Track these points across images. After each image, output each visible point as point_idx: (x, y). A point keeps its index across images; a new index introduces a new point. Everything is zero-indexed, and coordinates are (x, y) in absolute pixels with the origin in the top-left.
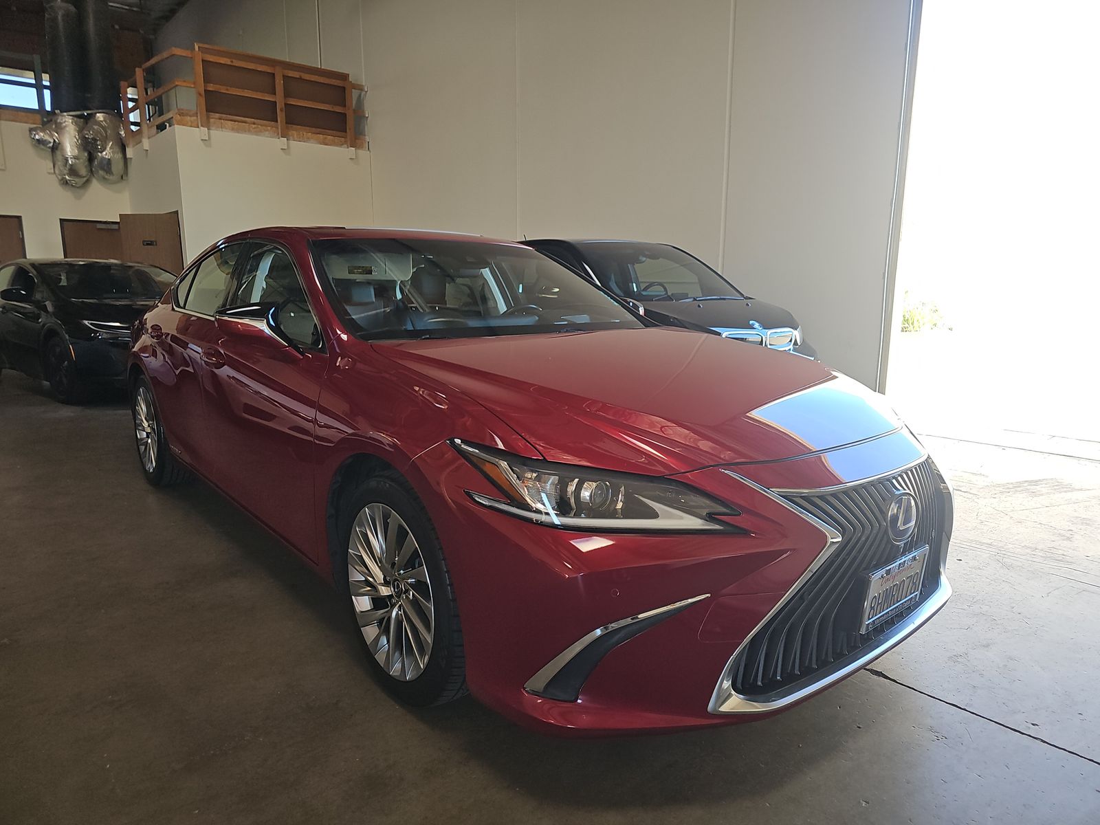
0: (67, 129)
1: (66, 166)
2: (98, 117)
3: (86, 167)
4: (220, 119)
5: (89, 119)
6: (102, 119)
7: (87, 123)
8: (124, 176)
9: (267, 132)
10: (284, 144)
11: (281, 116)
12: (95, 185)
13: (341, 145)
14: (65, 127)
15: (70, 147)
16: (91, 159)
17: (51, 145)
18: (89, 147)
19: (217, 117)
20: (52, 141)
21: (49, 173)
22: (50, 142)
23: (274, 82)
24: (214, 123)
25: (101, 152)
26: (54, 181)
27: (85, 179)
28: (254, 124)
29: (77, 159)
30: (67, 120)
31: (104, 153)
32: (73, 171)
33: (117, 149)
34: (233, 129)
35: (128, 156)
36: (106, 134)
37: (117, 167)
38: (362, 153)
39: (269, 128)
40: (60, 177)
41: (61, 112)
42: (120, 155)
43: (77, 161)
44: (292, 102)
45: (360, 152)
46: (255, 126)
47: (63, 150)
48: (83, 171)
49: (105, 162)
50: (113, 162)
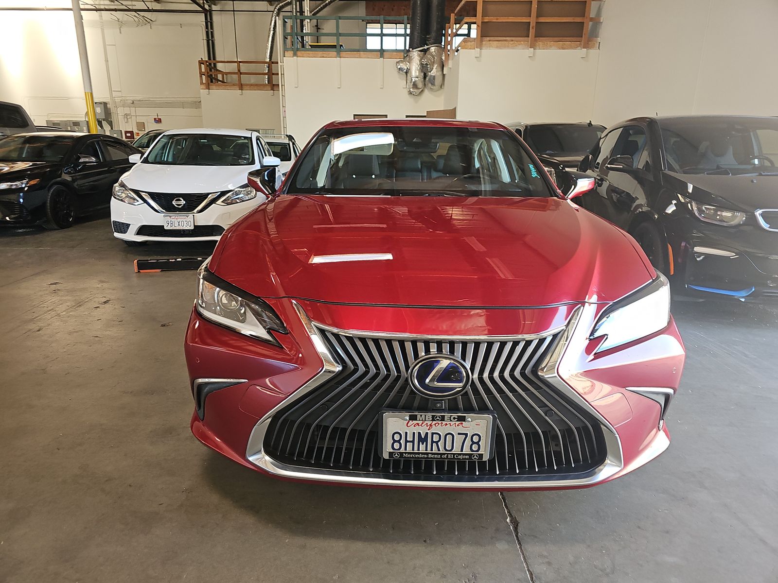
0: (414, 59)
1: (411, 82)
2: (432, 50)
3: (422, 82)
4: (490, 41)
5: (426, 51)
6: (433, 51)
7: (425, 54)
8: (442, 86)
9: (521, 46)
10: (531, 53)
11: (532, 32)
12: (426, 91)
13: (576, 48)
14: (414, 58)
15: (415, 71)
16: (425, 77)
17: (405, 71)
18: (424, 70)
19: (487, 40)
20: (406, 68)
21: (404, 88)
22: (405, 69)
23: (531, 7)
24: (485, 44)
25: (430, 72)
26: (406, 92)
27: (421, 90)
28: (512, 41)
29: (417, 78)
30: (415, 54)
31: (432, 72)
32: (415, 85)
33: (440, 69)
34: (497, 47)
35: (444, 73)
36: (434, 60)
37: (438, 81)
38: (593, 52)
39: (522, 42)
40: (408, 90)
41: (413, 49)
42: (441, 73)
43: (417, 79)
44: (542, 20)
45: (591, 51)
46: (513, 42)
47: (411, 73)
48: (420, 85)
49: (432, 78)
50: (436, 78)
